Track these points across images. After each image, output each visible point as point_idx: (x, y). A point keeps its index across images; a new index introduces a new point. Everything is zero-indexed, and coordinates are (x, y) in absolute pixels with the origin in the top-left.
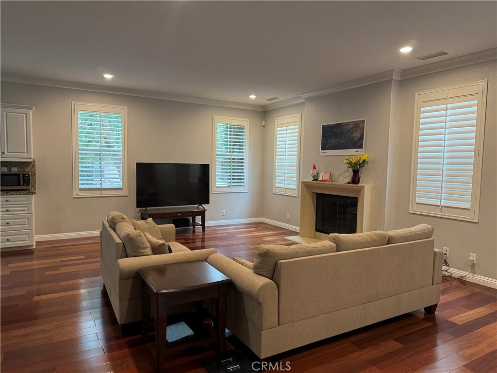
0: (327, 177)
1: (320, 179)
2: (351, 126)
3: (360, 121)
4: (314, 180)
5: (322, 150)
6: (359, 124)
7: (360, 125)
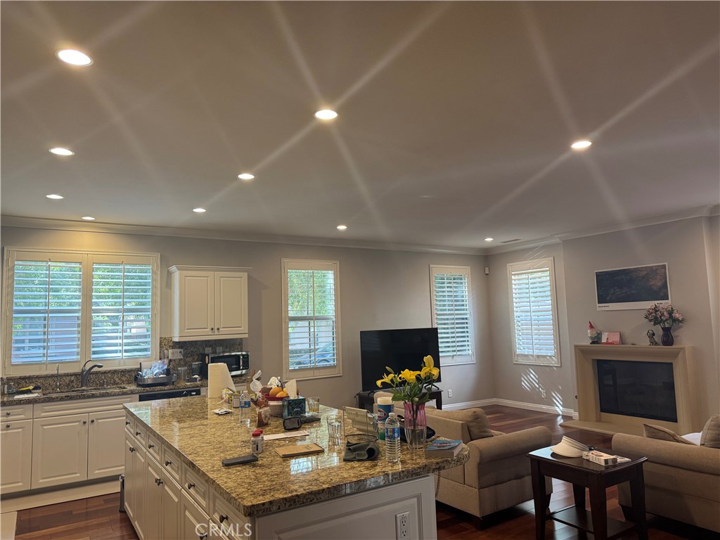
0: (616, 338)
1: (604, 340)
2: (645, 273)
3: (659, 266)
4: (593, 343)
5: (599, 303)
6: (657, 270)
7: (658, 272)
